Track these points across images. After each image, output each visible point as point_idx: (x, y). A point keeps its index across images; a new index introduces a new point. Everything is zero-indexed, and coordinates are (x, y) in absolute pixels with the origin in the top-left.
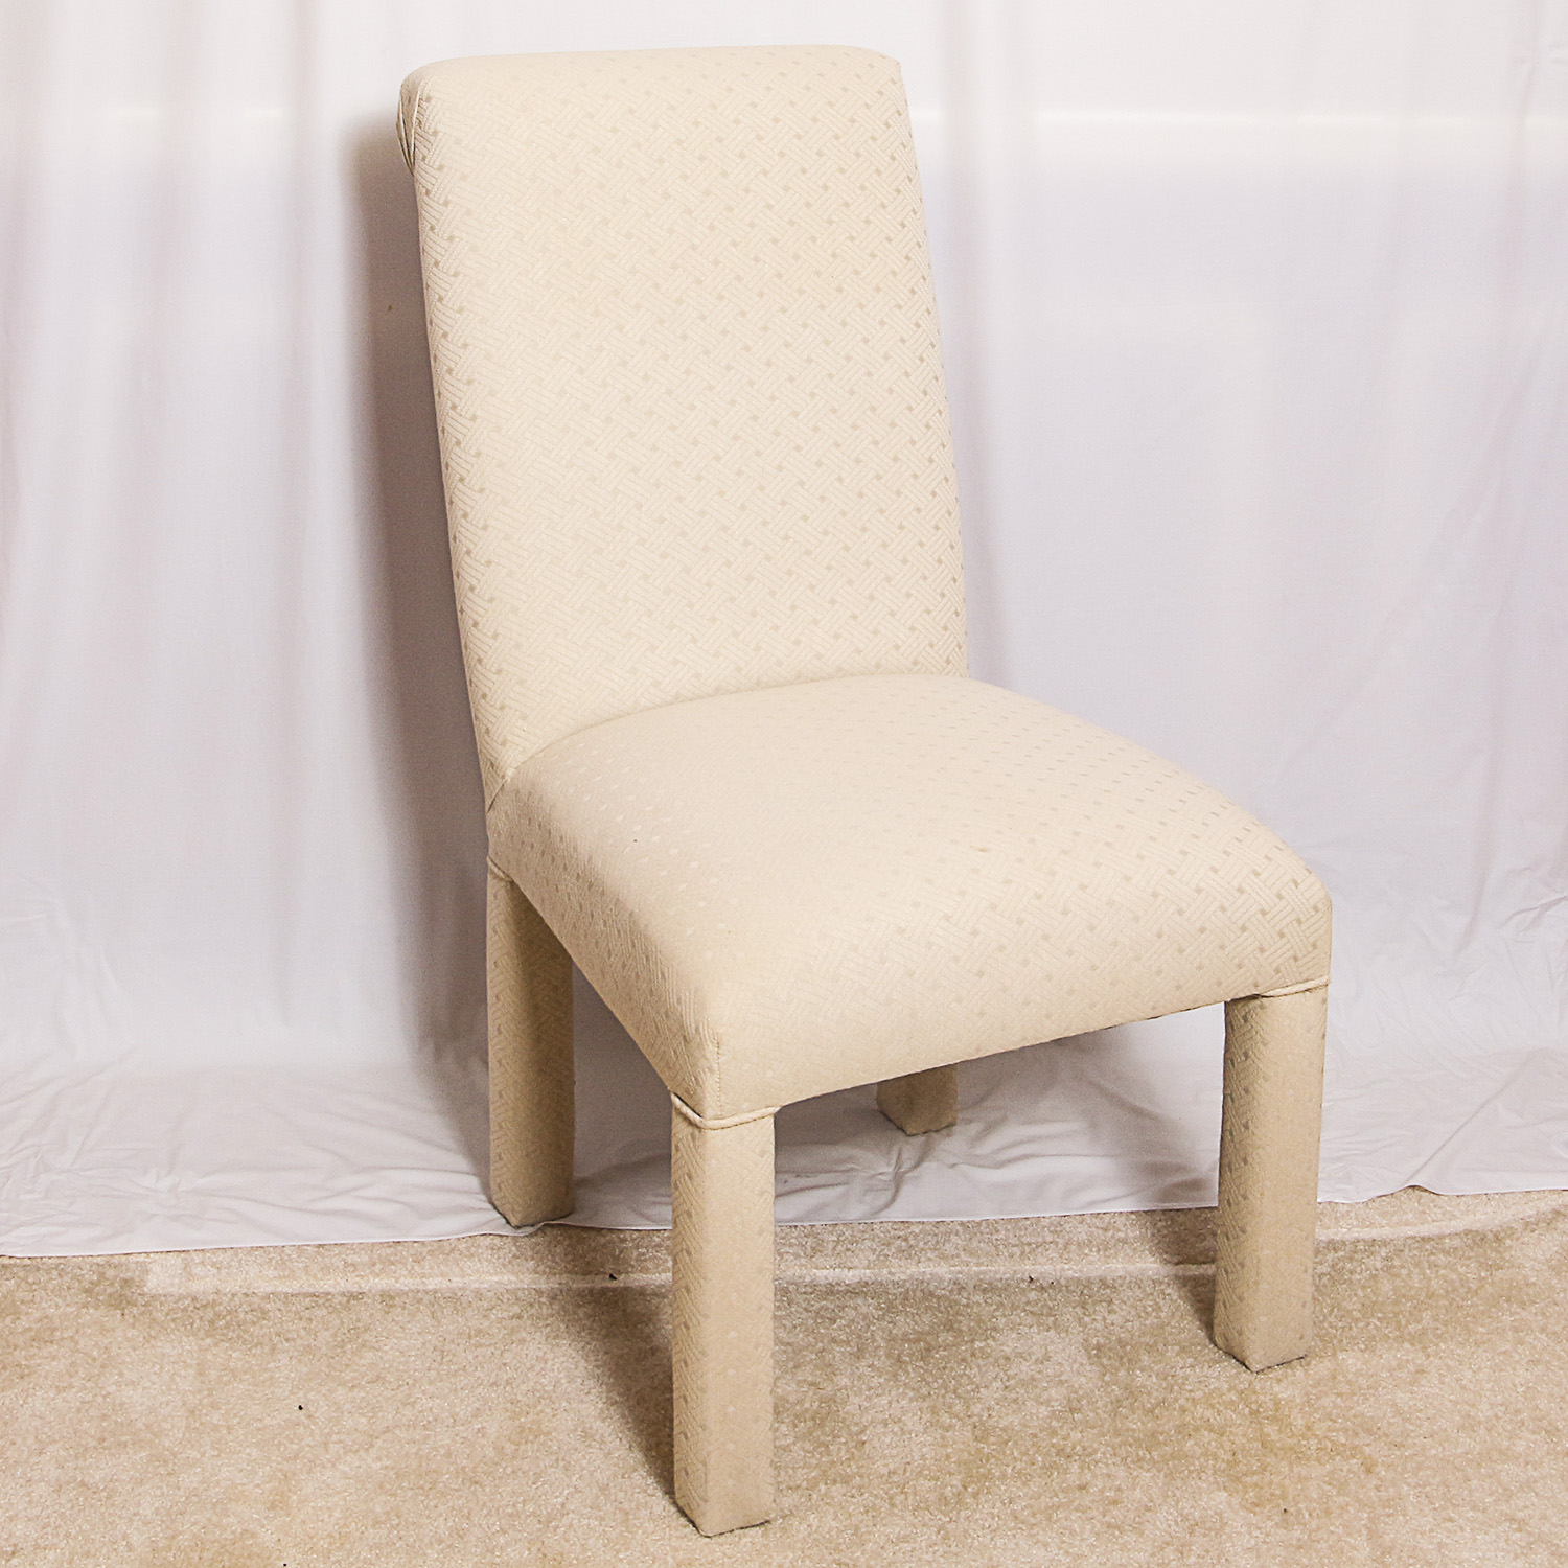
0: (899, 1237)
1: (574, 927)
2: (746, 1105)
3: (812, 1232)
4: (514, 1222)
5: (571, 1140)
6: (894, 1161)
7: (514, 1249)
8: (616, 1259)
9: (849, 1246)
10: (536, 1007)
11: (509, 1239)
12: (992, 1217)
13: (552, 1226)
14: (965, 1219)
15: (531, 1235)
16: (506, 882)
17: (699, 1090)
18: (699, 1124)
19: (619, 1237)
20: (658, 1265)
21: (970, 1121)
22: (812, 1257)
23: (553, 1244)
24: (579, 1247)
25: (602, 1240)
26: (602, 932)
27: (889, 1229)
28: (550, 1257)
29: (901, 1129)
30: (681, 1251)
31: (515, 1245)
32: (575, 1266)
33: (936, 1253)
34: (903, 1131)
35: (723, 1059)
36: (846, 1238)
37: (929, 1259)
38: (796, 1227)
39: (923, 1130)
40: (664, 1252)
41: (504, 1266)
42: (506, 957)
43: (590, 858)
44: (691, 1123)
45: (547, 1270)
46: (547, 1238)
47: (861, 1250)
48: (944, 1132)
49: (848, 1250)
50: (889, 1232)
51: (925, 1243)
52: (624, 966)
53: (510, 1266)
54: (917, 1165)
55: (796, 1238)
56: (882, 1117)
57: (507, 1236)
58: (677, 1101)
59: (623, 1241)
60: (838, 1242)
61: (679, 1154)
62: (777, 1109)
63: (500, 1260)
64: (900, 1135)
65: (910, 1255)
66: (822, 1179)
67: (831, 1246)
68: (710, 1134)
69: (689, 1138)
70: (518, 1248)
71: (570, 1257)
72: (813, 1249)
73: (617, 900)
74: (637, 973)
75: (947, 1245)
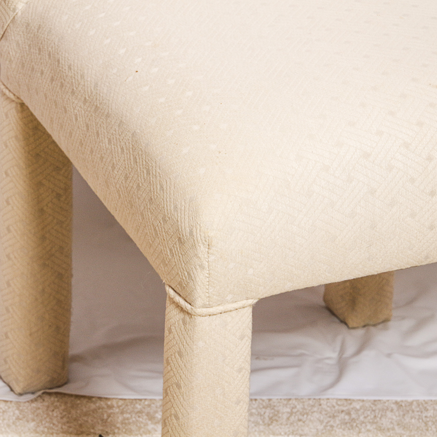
0: (342, 411)
1: (81, 144)
2: (229, 297)
3: (269, 405)
4: (18, 389)
5: (67, 323)
6: (338, 349)
7: (17, 412)
8: (104, 422)
9: (301, 417)
10: (41, 211)
11: (13, 404)
12: (421, 398)
13: (50, 394)
14: (399, 399)
15: (32, 401)
16: (17, 103)
17: (191, 284)
18: (190, 312)
19: (107, 404)
20: (140, 428)
21: (403, 318)
22: (269, 425)
23: (52, 408)
24: (73, 412)
25: (93, 406)
26: (107, 149)
27: (334, 404)
28: (48, 419)
29: (344, 322)
30: (171, 416)
31: (18, 409)
32: (70, 427)
33: (374, 426)
34: (346, 324)
35: (212, 258)
36: (298, 411)
37: (369, 431)
38: (256, 400)
39: (363, 324)
40: (145, 417)
41: (9, 426)
42: (16, 168)
43: (96, 85)
44: (182, 310)
45: (46, 430)
46: (46, 404)
47: (310, 420)
48: (380, 326)
49: (300, 420)
50: (334, 407)
51: (365, 417)
52: (126, 178)
53: (13, 426)
54: (359, 352)
55: (256, 409)
56: (327, 312)
57: (11, 402)
58: (171, 292)
59: (110, 407)
60: (291, 413)
61: (171, 336)
62: (256, 301)
63: (5, 422)
64: (343, 328)
65: (352, 426)
66: (278, 361)
67: (285, 416)
68: (199, 320)
69: (181, 322)
70: (21, 411)
71: (65, 420)
72: (271, 418)
73: (121, 121)
74: (138, 185)
75: (383, 419)
